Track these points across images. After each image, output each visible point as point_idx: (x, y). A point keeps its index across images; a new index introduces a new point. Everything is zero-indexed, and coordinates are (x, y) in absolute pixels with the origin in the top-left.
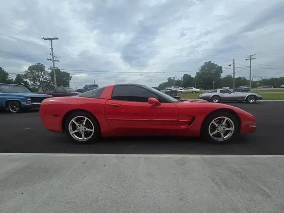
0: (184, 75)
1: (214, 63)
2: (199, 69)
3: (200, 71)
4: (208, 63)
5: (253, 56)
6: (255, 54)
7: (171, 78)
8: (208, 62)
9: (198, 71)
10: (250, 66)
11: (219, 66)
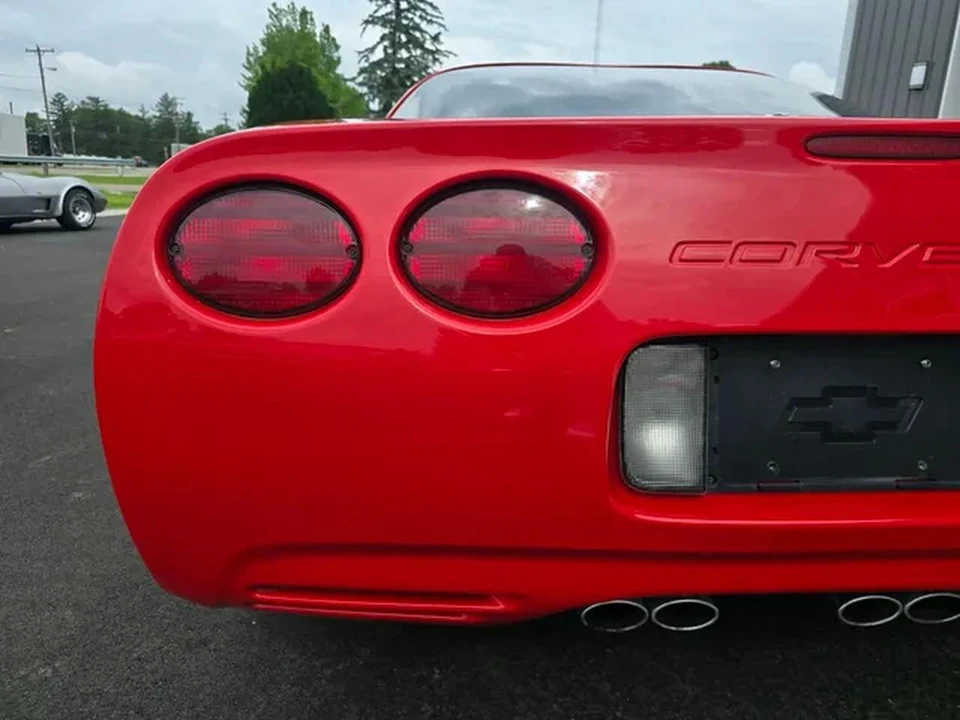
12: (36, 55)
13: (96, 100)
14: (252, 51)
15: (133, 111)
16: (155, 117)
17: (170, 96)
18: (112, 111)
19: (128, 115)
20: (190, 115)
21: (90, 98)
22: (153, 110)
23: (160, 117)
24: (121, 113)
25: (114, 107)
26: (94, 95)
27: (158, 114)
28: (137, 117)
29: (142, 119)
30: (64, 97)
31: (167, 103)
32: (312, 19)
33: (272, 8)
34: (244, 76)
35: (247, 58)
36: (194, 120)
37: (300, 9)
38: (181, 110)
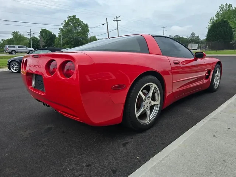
0: (42, 30)
1: (79, 19)
2: (62, 23)
3: (63, 27)
4: (72, 18)
5: (118, 17)
6: (120, 16)
7: (17, 33)
8: (72, 16)
9: (61, 26)
10: (118, 28)
11: (85, 23)
12: (163, 28)
13: (177, 36)
14: (212, 18)
15: (185, 37)
16: (190, 38)
17: (194, 32)
18: (180, 38)
19: (184, 38)
20: (198, 36)
21: (176, 35)
22: (189, 36)
23: (191, 38)
24: (182, 38)
25: (181, 37)
26: (177, 35)
27: (190, 37)
28: (186, 38)
29: (187, 39)
30: (171, 36)
31: (193, 34)
32: (232, 6)
33: (221, 6)
34: (208, 25)
35: (211, 21)
36: (199, 37)
37: (228, 5)
38: (196, 35)
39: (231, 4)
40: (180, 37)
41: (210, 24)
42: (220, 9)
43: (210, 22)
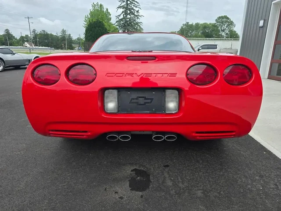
12: (28, 19)
13: (44, 31)
14: (87, 16)
15: (54, 34)
16: (60, 35)
22: (60, 33)
24: (51, 35)
27: (61, 35)
28: (55, 36)
29: (57, 36)
30: (35, 30)
31: (64, 31)
32: (103, 7)
33: (93, 4)
34: (84, 24)
35: (85, 19)
36: (71, 36)
37: (100, 4)
38: (67, 33)
39: (102, 4)
40: (48, 33)
41: (85, 22)
42: (92, 8)
43: (85, 21)
